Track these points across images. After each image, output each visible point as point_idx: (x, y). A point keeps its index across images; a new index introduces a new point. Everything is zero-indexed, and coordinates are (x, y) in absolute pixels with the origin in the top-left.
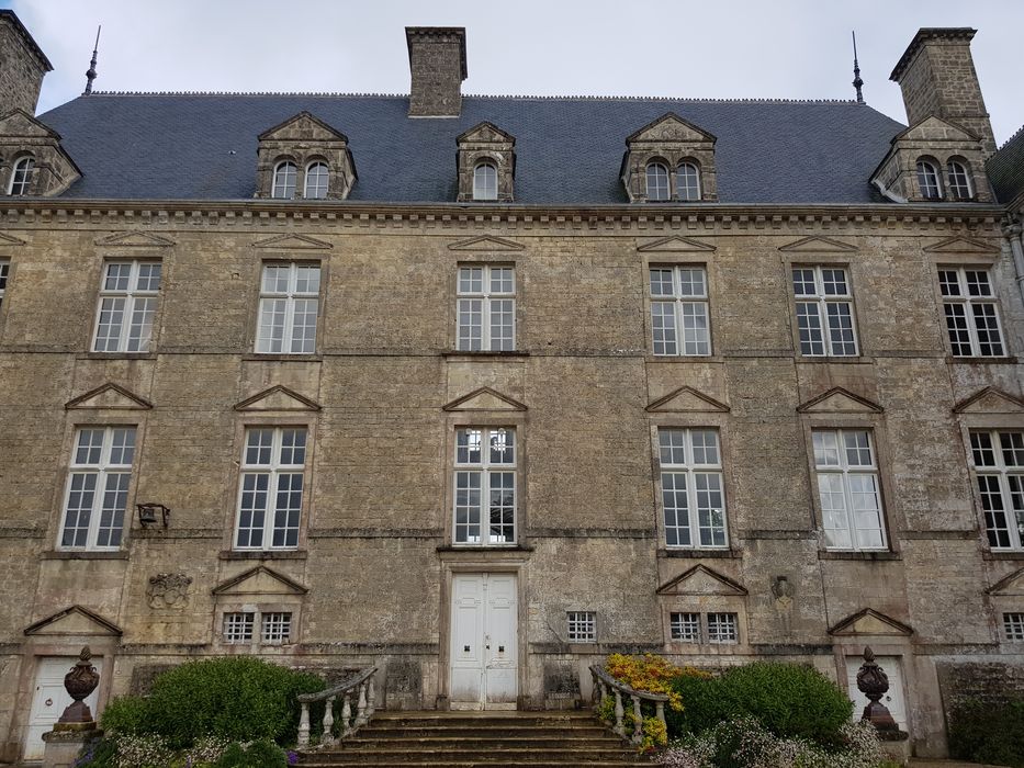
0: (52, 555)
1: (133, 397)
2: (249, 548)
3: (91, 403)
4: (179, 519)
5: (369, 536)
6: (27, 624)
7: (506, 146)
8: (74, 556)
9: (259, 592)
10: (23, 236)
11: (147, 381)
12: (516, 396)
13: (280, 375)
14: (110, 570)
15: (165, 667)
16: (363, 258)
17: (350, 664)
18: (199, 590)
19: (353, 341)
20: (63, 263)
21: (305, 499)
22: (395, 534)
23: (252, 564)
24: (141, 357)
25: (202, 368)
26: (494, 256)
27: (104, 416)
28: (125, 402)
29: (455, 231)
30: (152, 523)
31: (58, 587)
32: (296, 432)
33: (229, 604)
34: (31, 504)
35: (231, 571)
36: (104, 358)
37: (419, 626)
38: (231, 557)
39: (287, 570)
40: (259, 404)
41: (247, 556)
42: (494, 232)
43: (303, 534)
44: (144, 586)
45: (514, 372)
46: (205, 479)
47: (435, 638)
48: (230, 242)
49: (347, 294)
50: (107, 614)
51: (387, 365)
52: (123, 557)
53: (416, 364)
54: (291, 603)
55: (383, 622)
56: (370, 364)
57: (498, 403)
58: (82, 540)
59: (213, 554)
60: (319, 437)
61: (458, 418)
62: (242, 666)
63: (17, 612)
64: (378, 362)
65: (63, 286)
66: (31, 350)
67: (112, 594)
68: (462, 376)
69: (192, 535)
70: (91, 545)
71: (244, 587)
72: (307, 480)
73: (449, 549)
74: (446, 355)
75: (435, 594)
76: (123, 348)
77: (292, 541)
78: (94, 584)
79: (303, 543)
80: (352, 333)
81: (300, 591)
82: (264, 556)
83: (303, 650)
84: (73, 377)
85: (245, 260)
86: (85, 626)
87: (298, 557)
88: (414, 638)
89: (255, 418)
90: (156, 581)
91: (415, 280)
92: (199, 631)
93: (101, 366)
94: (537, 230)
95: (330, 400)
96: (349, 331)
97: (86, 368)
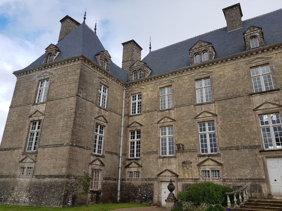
0: (160, 157)
1: (171, 119)
2: (205, 154)
3: (162, 121)
4: (186, 147)
5: (237, 148)
6: (157, 174)
7: (259, 31)
8: (165, 157)
9: (209, 165)
10: (143, 87)
11: (173, 114)
12: (277, 103)
13: (204, 108)
14: (173, 160)
15: (190, 185)
16: (221, 73)
17: (239, 184)
18: (194, 165)
19: (222, 96)
20: (152, 91)
21: (217, 140)
22: (246, 148)
23: (206, 158)
24: (171, 109)
25: (185, 109)
26: (261, 63)
27: (165, 124)
28: (169, 120)
29: (247, 59)
30: (180, 148)
31: (162, 165)
32: (211, 122)
33: (202, 168)
34: (154, 146)
35: (201, 160)
36: (163, 111)
37: (258, 173)
38: (200, 156)
39: (216, 159)
40: (200, 116)
41: (204, 156)
42: (260, 56)
43: (218, 149)
44: (181, 164)
45: (275, 95)
46: (190, 136)
47: (264, 177)
48: (186, 78)
49: (218, 84)
50: (174, 171)
51: (233, 100)
52: (175, 157)
53: (242, 99)
54: (218, 168)
55: (247, 173)
56: (229, 101)
57: (272, 106)
58: (166, 154)
59: (196, 155)
60: (218, 123)
61: (259, 112)
62: (209, 184)
63: (155, 171)
64: (231, 100)
65: (152, 96)
66: (148, 112)
67: (174, 166)
68: (257, 100)
69: (190, 151)
70: (168, 155)
71: (205, 163)
72: (216, 135)
73: (264, 151)
74: (251, 95)
75: (261, 164)
76: (167, 108)
77: (216, 151)
78: (170, 164)
79: (219, 151)
80: (222, 94)
81: (221, 164)
82: (209, 155)
83: (224, 180)
84: (158, 116)
85: (191, 81)
86: (170, 174)
87: (218, 155)
88: (257, 177)
89: (200, 120)
90: (184, 163)
91: (238, 76)
92: (196, 175)
93: (163, 113)
94: (275, 52)
95: (219, 113)
96: (221, 93)
97: (160, 114)
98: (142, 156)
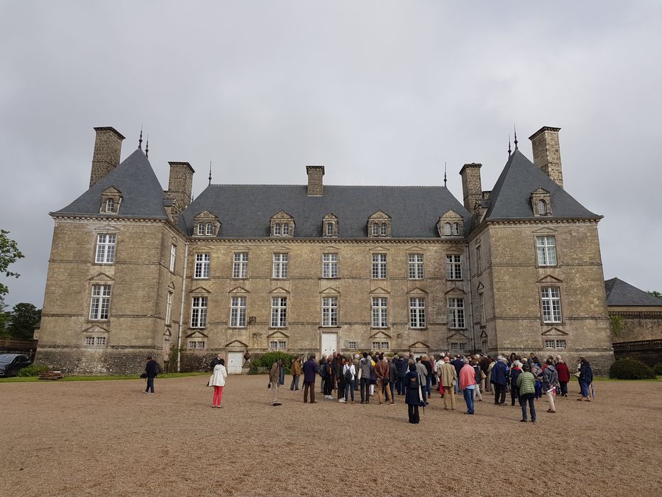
0: (230, 328)
1: (245, 290)
2: (274, 327)
3: (235, 291)
4: (258, 320)
5: (302, 324)
6: (226, 344)
7: (336, 220)
8: (235, 328)
9: (278, 337)
10: (213, 247)
11: (248, 285)
12: (337, 289)
13: (280, 284)
14: (243, 332)
15: (258, 354)
16: (299, 252)
17: (299, 353)
18: (264, 336)
19: (297, 275)
20: (224, 254)
21: (287, 315)
22: (309, 324)
23: (276, 330)
24: (246, 279)
25: (260, 282)
26: (332, 251)
27: (238, 294)
28: (243, 291)
29: (322, 244)
30: (252, 321)
31: (232, 336)
32: (284, 299)
33: (271, 340)
34: (223, 316)
35: (271, 332)
36: (237, 280)
37: (315, 345)
38: (271, 329)
39: (284, 332)
40: (275, 292)
41: (274, 329)
42: (332, 245)
43: (287, 323)
44: (251, 336)
45: (337, 283)
46: (263, 310)
47: (318, 348)
48: (265, 248)
49: (295, 262)
50: (244, 342)
51: (305, 281)
52: (246, 329)
53: (313, 281)
54: (285, 340)
55: (306, 344)
56: (302, 281)
57: (333, 291)
58: (236, 325)
59: (267, 328)
60: (290, 300)
61: (323, 295)
62: (279, 353)
63: (223, 341)
64: (304, 280)
65: (224, 261)
66: (218, 278)
67: (245, 337)
68: (324, 284)
69: (262, 323)
70: (238, 326)
71: (274, 336)
72: (287, 310)
73: (322, 327)
74: (320, 279)
75: (318, 337)
76: (241, 277)
77: (284, 325)
78: (240, 335)
79: (287, 325)
80: (296, 273)
81: (287, 337)
82: (278, 329)
83: (289, 350)
84: (230, 285)
85: (269, 253)
86: (239, 344)
87: (286, 329)
88: (314, 348)
89: (275, 295)
90: (254, 334)
91: (312, 259)
92: (265, 346)
93: (236, 282)
94: (343, 244)
95: (292, 291)
97: (233, 282)
98: (208, 326)
